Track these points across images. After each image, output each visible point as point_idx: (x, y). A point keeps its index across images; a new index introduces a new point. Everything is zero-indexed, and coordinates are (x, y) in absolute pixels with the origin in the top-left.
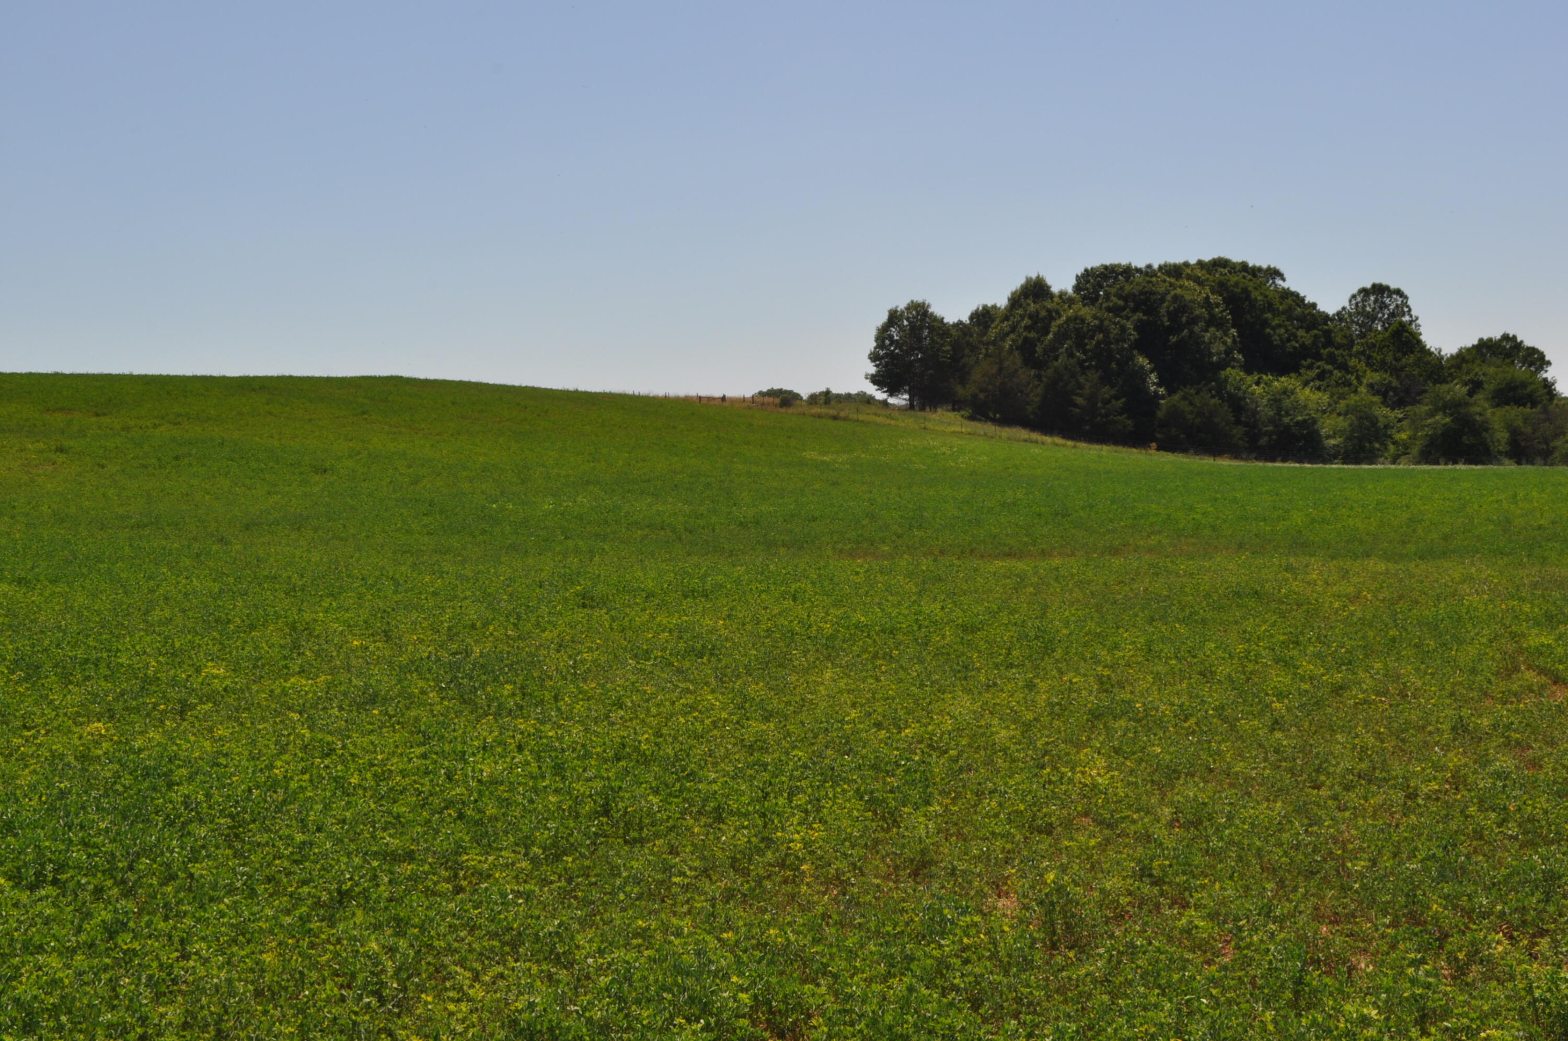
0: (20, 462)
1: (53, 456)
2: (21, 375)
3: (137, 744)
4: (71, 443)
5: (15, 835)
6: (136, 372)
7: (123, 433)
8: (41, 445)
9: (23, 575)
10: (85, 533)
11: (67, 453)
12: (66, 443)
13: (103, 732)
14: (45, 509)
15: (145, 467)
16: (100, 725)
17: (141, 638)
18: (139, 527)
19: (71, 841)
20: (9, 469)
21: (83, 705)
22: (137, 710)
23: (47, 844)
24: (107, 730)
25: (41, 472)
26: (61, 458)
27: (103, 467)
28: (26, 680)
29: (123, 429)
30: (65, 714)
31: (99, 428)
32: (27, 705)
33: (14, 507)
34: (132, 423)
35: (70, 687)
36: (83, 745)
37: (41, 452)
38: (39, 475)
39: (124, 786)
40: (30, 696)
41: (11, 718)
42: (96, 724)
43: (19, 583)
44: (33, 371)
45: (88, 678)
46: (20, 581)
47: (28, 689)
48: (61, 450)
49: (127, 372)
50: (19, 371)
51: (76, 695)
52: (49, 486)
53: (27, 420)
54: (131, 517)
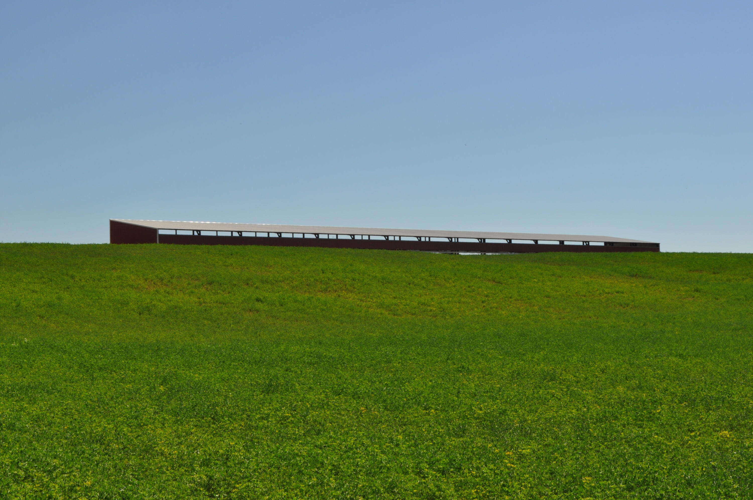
0: (677, 296)
1: (693, 294)
2: (678, 254)
3: (747, 444)
4: (702, 287)
5: (693, 488)
6: (734, 252)
7: (728, 283)
8: (687, 288)
9: (681, 352)
10: (709, 332)
11: (700, 292)
12: (700, 287)
13: (728, 436)
14: (689, 319)
15: (739, 300)
16: (726, 432)
17: (743, 388)
18: (736, 330)
19: (720, 493)
20: (672, 299)
21: (717, 421)
22: (745, 425)
23: (708, 494)
24: (730, 435)
25: (687, 301)
26: (697, 294)
27: (717, 299)
28: (688, 406)
29: (727, 280)
30: (709, 426)
31: (715, 280)
32: (690, 420)
33: (675, 318)
34: (731, 278)
35: (711, 412)
36: (719, 442)
37: (687, 291)
38: (686, 303)
39: (743, 466)
40: (691, 415)
41: (683, 425)
42: (724, 432)
43: (680, 356)
44: (683, 251)
45: (718, 408)
46: (681, 356)
47: (689, 411)
48: (697, 290)
49: (729, 252)
50: (676, 252)
51: (713, 415)
52: (691, 308)
53: (680, 275)
54: (732, 325)
